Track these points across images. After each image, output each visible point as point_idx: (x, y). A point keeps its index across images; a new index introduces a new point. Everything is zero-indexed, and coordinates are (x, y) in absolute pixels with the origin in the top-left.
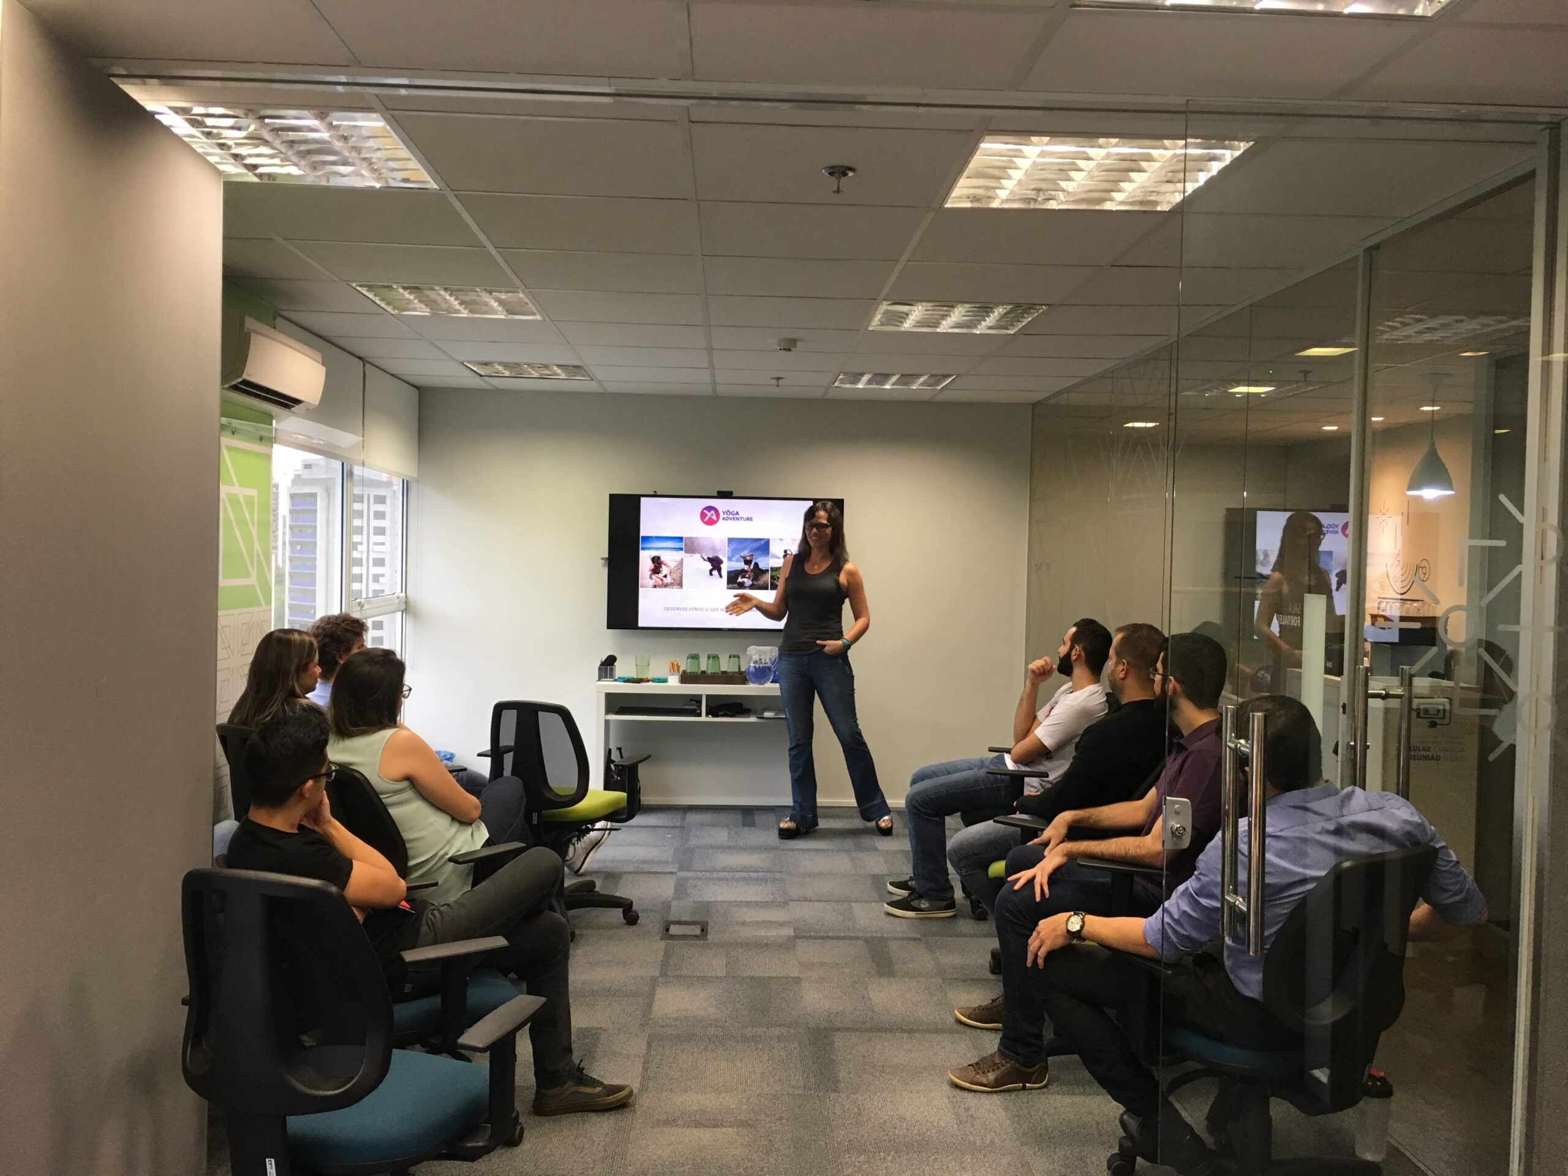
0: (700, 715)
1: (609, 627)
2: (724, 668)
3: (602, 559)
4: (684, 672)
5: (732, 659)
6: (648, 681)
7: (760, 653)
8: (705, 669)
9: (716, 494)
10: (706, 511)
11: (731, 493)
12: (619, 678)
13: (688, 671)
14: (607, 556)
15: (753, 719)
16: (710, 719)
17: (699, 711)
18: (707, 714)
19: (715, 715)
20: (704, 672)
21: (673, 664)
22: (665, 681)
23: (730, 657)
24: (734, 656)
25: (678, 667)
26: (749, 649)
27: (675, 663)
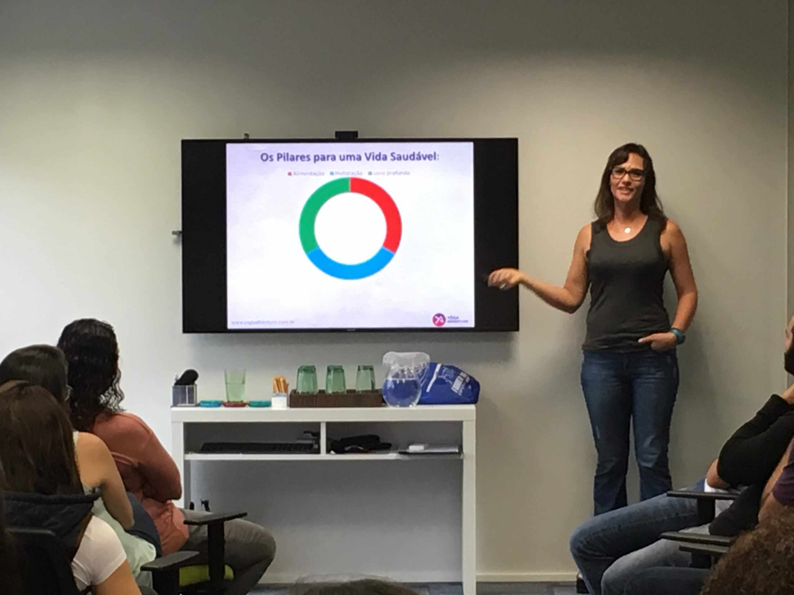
0: (318, 452)
1: (185, 331)
2: (350, 385)
3: (174, 233)
4: (294, 391)
5: (362, 371)
6: (243, 405)
7: (401, 361)
8: (324, 388)
9: (334, 137)
11: (355, 134)
12: (203, 402)
13: (300, 391)
14: (180, 229)
15: (392, 456)
16: (334, 457)
17: (316, 446)
18: (328, 451)
19: (339, 451)
20: (322, 392)
21: (278, 381)
22: (268, 404)
23: (359, 369)
24: (365, 368)
25: (286, 386)
26: (385, 356)
27: (281, 380)
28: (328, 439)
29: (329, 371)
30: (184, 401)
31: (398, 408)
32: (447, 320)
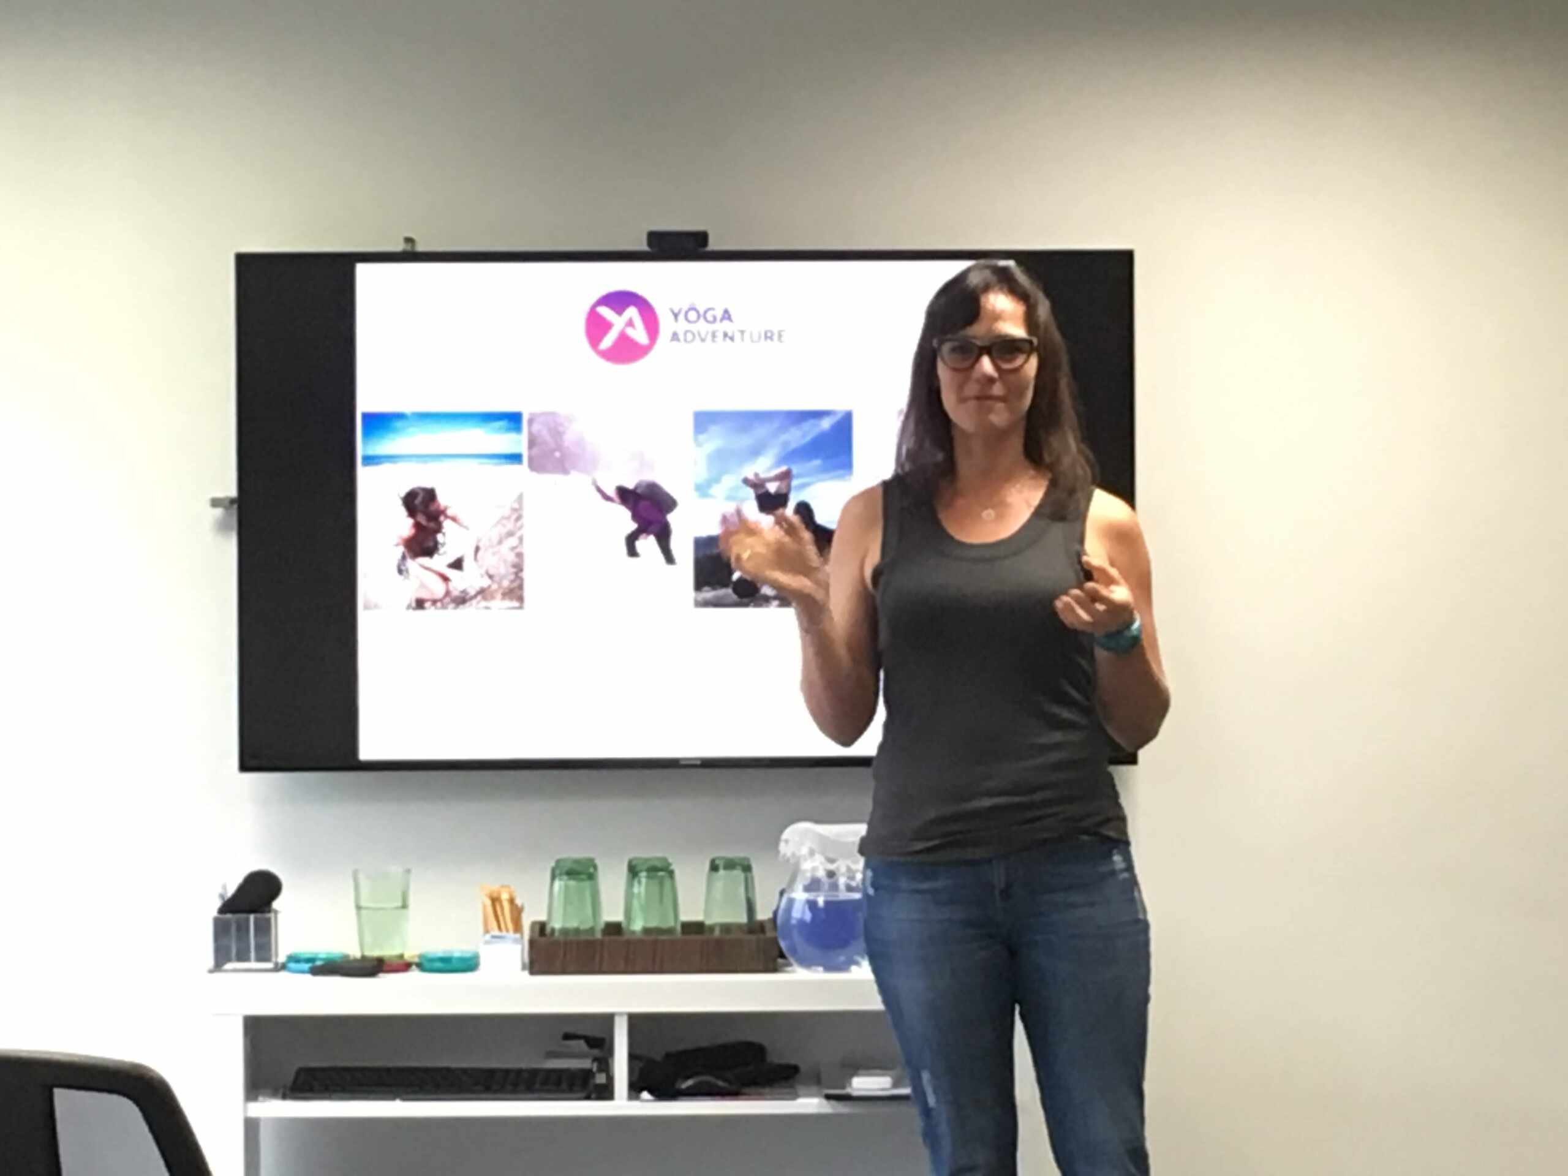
0: (605, 1092)
1: (244, 767)
2: (691, 911)
3: (215, 503)
4: (541, 928)
5: (722, 872)
6: (402, 966)
7: (828, 851)
8: (621, 918)
9: (644, 247)
10: (605, 312)
11: (701, 238)
12: (294, 959)
13: (557, 924)
14: (232, 491)
15: (809, 1104)
16: (648, 1107)
17: (601, 1079)
18: (635, 1089)
19: (663, 1093)
20: (614, 929)
21: (495, 900)
22: (469, 965)
23: (714, 868)
24: (730, 865)
25: (517, 912)
26: (787, 834)
27: (505, 896)
28: (632, 1057)
29: (633, 871)
30: (242, 957)
31: (817, 975)
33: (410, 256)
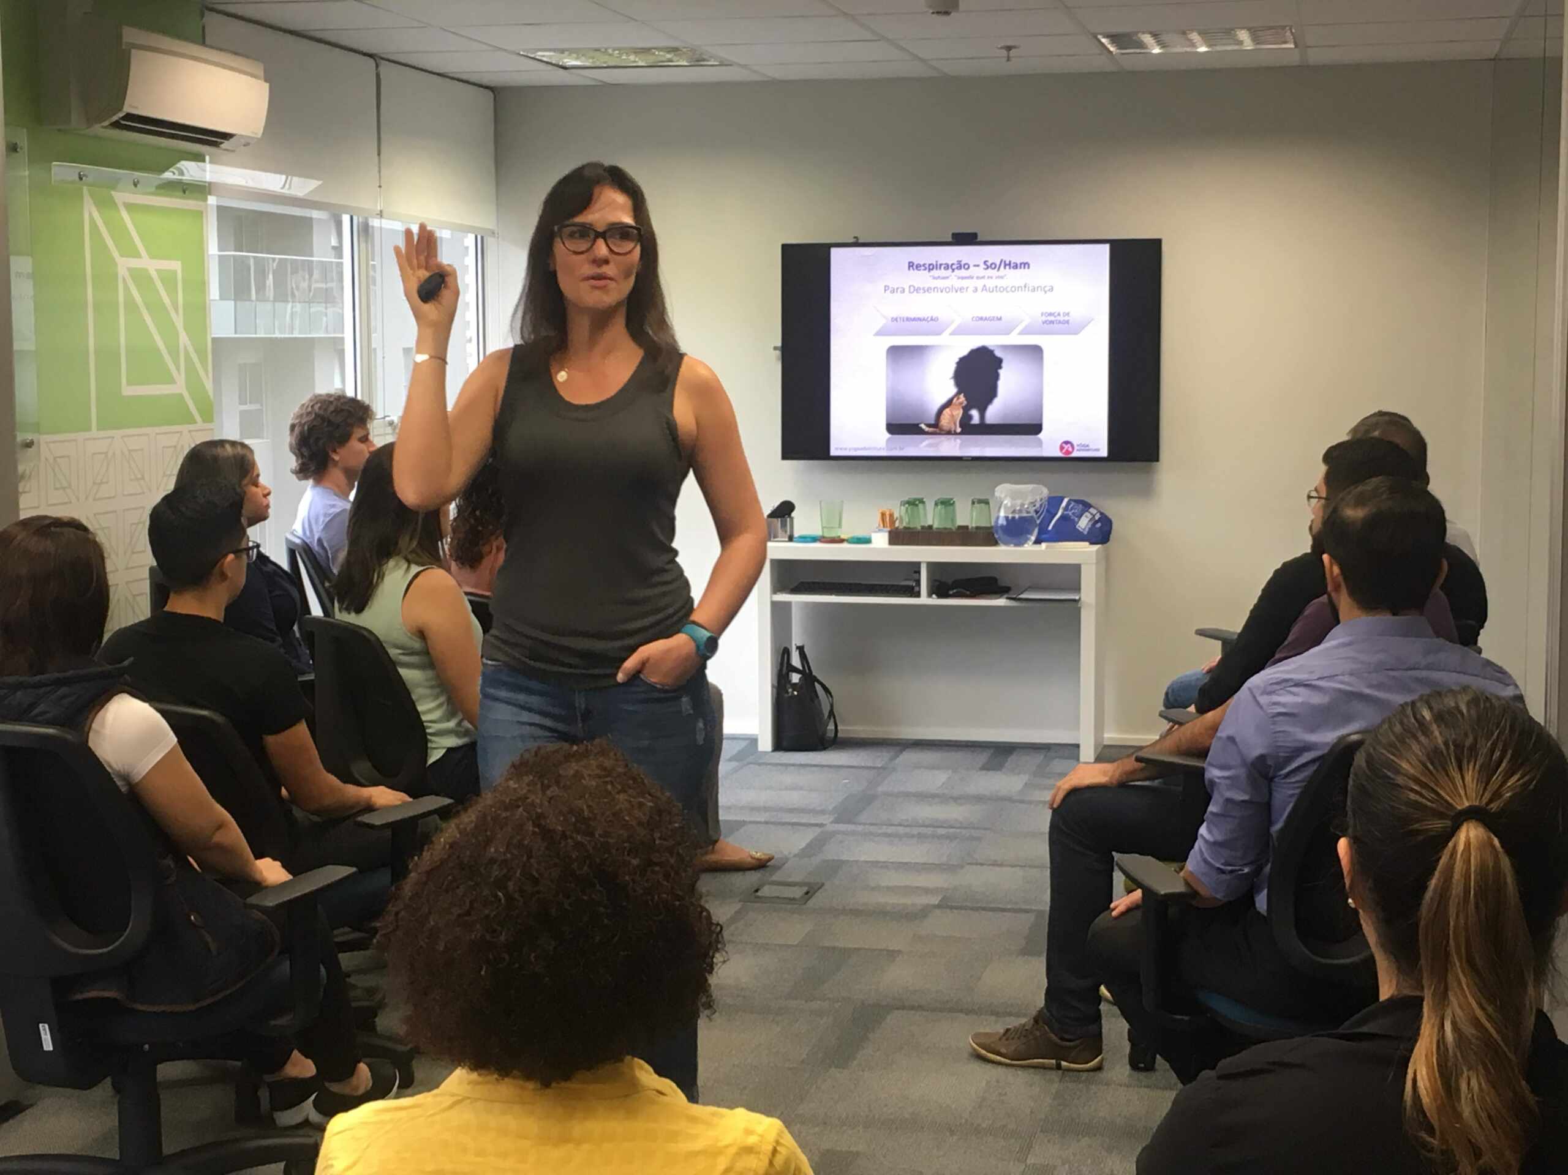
0: (918, 595)
1: (785, 456)
2: (961, 521)
3: (775, 348)
5: (976, 505)
6: (842, 541)
7: (1014, 496)
8: (930, 523)
9: (950, 239)
11: (975, 235)
12: (801, 537)
13: (905, 525)
14: (779, 344)
15: (1001, 602)
16: (935, 601)
17: (916, 589)
18: (930, 595)
19: (942, 595)
20: (930, 527)
21: (883, 515)
22: (868, 541)
23: (973, 503)
24: (980, 501)
25: (891, 519)
26: (997, 489)
27: (888, 513)
28: (929, 581)
29: (938, 503)
31: (1012, 548)
32: (1076, 448)
33: (857, 244)
